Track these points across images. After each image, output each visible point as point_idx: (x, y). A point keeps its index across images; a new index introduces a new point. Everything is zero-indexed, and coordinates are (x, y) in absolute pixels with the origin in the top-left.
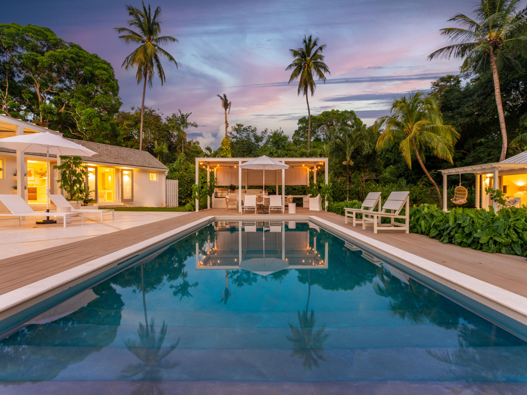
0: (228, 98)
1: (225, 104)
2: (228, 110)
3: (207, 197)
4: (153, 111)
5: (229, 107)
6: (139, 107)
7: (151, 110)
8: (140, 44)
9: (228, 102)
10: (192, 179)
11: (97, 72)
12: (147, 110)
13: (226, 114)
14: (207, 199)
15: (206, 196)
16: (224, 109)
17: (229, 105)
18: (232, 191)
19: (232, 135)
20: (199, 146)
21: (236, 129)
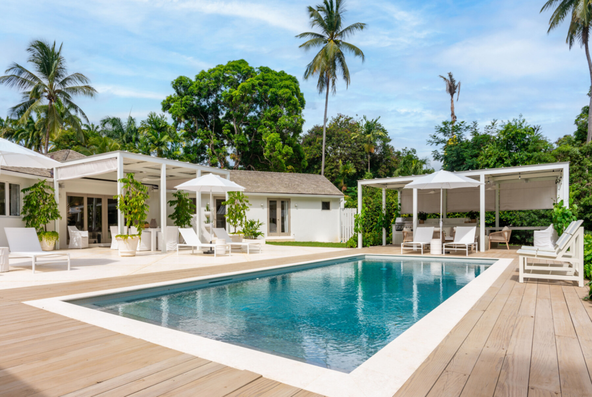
0: (454, 77)
1: (450, 87)
2: (455, 95)
3: (382, 230)
4: (350, 118)
5: (457, 90)
6: (333, 117)
7: (348, 118)
8: (323, 45)
9: (456, 84)
10: (378, 205)
11: (280, 92)
12: (343, 119)
13: (452, 101)
14: (382, 233)
15: (381, 228)
16: (449, 95)
17: (458, 88)
18: (422, 221)
19: (437, 138)
20: (415, 155)
21: (441, 129)
